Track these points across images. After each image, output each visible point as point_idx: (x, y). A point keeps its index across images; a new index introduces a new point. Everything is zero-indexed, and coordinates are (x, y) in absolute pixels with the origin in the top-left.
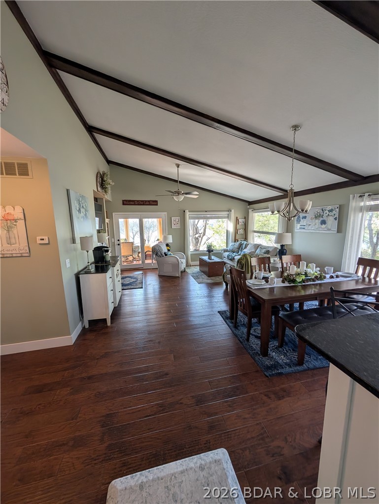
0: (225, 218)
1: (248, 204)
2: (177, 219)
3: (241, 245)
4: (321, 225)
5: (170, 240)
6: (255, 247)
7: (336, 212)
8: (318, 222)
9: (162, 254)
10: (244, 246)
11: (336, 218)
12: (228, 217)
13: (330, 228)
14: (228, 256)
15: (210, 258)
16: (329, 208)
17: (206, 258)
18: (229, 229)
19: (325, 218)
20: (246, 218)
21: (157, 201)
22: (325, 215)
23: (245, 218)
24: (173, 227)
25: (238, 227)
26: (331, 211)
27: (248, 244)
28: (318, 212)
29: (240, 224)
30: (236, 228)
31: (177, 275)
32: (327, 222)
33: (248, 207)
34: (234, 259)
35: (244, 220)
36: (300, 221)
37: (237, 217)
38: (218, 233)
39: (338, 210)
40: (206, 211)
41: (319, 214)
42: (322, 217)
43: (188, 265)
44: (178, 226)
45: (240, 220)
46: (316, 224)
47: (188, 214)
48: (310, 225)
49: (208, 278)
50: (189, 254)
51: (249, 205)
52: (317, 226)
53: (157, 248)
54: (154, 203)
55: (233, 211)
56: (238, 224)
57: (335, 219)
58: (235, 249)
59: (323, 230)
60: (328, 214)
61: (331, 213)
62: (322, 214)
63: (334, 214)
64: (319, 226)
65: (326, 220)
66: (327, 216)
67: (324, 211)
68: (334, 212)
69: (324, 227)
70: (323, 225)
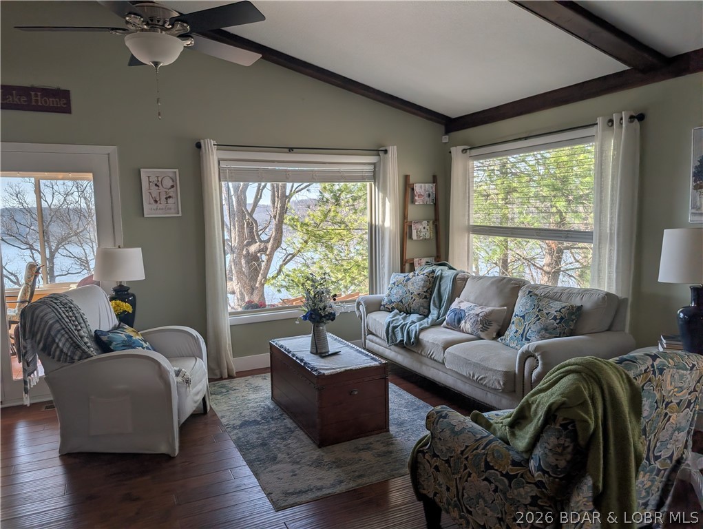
0: (362, 179)
1: (442, 128)
2: (168, 175)
3: (433, 282)
5: (133, 267)
6: (500, 291)
9: (77, 347)
10: (446, 287)
12: (375, 176)
14: (391, 332)
15: (319, 349)
17: (299, 346)
18: (379, 222)
20: (441, 180)
21: (65, 95)
23: (435, 180)
24: (149, 210)
25: (413, 212)
27: (465, 280)
29: (418, 201)
30: (404, 216)
31: (163, 449)
33: (445, 139)
34: (418, 342)
35: (429, 187)
37: (406, 178)
38: (319, 239)
40: (291, 150)
43: (219, 376)
44: (172, 209)
45: (418, 188)
47: (213, 158)
49: (317, 453)
50: (226, 322)
51: (447, 132)
53: (51, 317)
54: (51, 102)
55: (393, 151)
56: (413, 202)
58: (412, 298)
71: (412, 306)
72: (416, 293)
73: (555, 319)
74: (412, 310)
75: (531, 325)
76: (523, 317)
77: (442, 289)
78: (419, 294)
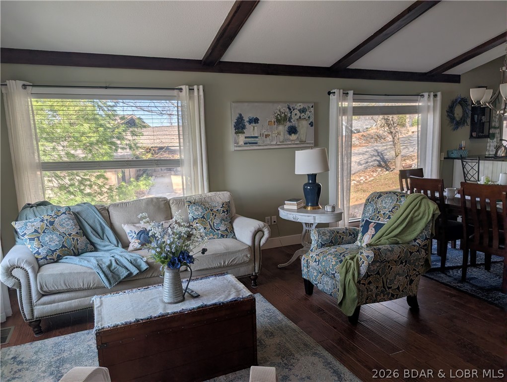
4: (288, 135)
7: (310, 113)
8: (282, 129)
11: (312, 122)
13: (304, 140)
16: (300, 106)
19: (294, 122)
22: (294, 118)
26: (303, 111)
28: (282, 110)
32: (298, 129)
36: (244, 127)
39: (312, 109)
41: (283, 115)
42: (290, 121)
46: (279, 134)
48: (267, 136)
52: (281, 138)
57: (311, 124)
58: (73, 239)
59: (294, 144)
60: (300, 117)
61: (303, 114)
62: (289, 115)
63: (309, 117)
64: (286, 136)
65: (297, 126)
66: (297, 119)
67: (292, 109)
68: (308, 113)
69: (294, 139)
70: (293, 135)
71: (78, 246)
72: (74, 233)
73: (224, 212)
74: (80, 251)
75: (214, 221)
76: (203, 217)
77: (91, 222)
78: (77, 233)
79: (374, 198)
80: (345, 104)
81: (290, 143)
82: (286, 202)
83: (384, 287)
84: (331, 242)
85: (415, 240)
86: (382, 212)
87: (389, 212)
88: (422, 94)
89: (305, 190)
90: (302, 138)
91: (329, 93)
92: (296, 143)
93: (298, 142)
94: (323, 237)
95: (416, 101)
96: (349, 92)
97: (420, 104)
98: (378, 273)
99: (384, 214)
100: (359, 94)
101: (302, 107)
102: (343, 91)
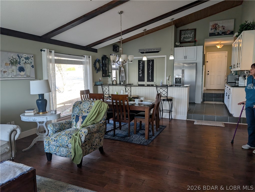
4: (19, 72)
7: (32, 61)
8: (15, 68)
13: (29, 75)
16: (25, 56)
19: (22, 65)
22: (22, 62)
26: (27, 58)
28: (14, 57)
32: (25, 69)
39: (33, 58)
41: (15, 60)
42: (19, 64)
46: (13, 71)
52: (15, 73)
57: (33, 66)
59: (23, 77)
60: (26, 62)
61: (27, 60)
62: (19, 60)
63: (31, 63)
64: (17, 73)
65: (24, 67)
66: (24, 63)
67: (20, 57)
68: (30, 60)
69: (23, 74)
70: (22, 72)
79: (78, 104)
80: (51, 57)
81: (20, 77)
82: (25, 111)
83: (92, 146)
84: (60, 129)
85: (101, 121)
86: (84, 110)
87: (87, 110)
88: (84, 56)
89: (37, 103)
90: (28, 74)
91: (41, 50)
92: (24, 76)
93: (26, 76)
94: (55, 127)
95: (82, 59)
96: (52, 51)
97: (83, 60)
98: (89, 139)
99: (85, 111)
100: (57, 53)
101: (26, 56)
102: (49, 50)
